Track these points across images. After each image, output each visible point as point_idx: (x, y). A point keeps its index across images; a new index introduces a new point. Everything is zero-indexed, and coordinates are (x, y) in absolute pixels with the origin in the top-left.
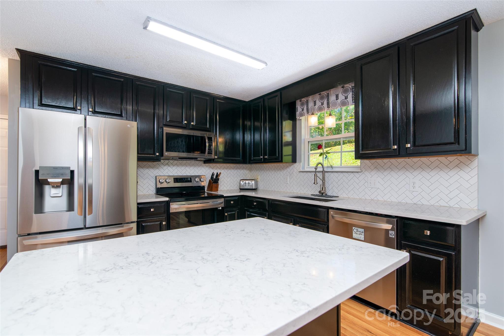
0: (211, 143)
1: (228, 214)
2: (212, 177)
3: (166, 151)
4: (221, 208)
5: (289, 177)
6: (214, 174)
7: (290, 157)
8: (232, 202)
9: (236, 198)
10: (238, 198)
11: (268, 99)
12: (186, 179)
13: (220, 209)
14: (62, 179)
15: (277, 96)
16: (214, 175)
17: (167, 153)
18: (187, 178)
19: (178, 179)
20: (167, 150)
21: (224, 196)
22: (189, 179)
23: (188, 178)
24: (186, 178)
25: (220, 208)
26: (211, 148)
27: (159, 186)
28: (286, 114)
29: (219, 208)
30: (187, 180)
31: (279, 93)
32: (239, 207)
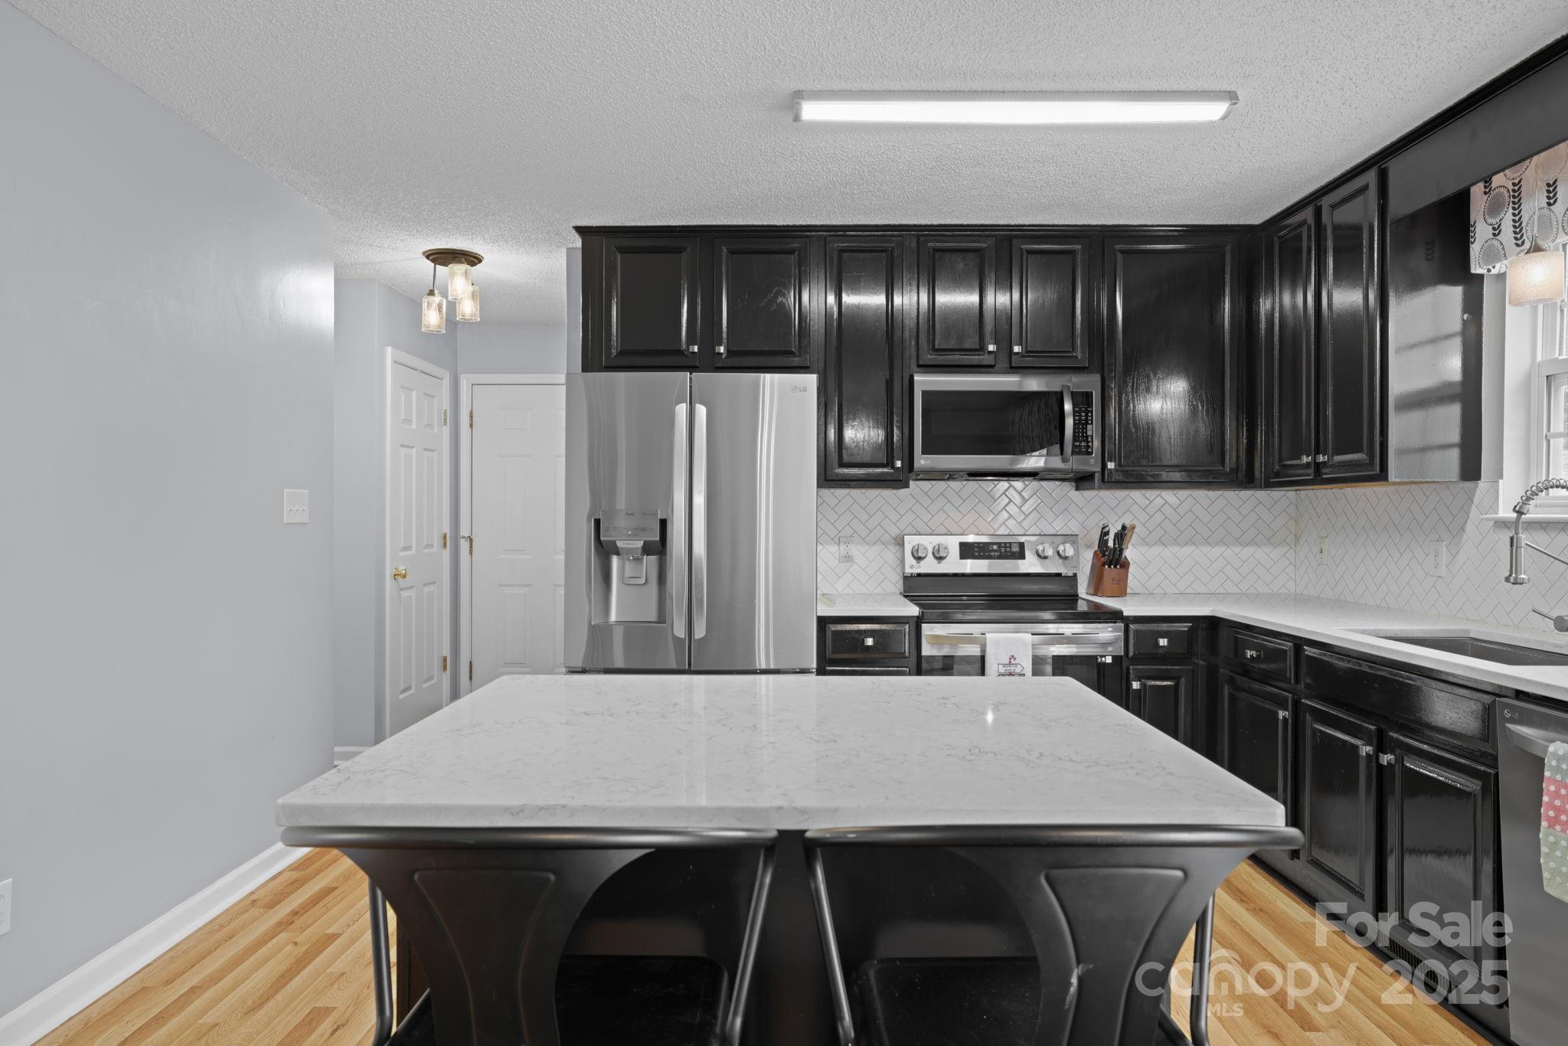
0: (1087, 416)
1: (1145, 685)
2: (1103, 542)
3: (923, 453)
4: (1109, 660)
5: (1447, 546)
6: (1107, 529)
7: (1454, 456)
8: (1163, 642)
9: (1184, 627)
10: (1191, 629)
11: (1334, 207)
12: (1006, 547)
13: (1105, 664)
14: (643, 542)
15: (1364, 189)
16: (1107, 533)
17: (925, 459)
18: (1008, 545)
19: (976, 547)
20: (926, 451)
21: (1124, 614)
22: (1015, 549)
23: (1010, 543)
24: (1003, 545)
25: (1105, 656)
26: (1086, 433)
27: (912, 567)
28: (1427, 260)
29: (1102, 656)
30: (1008, 549)
31: (1371, 177)
32: (1197, 664)
